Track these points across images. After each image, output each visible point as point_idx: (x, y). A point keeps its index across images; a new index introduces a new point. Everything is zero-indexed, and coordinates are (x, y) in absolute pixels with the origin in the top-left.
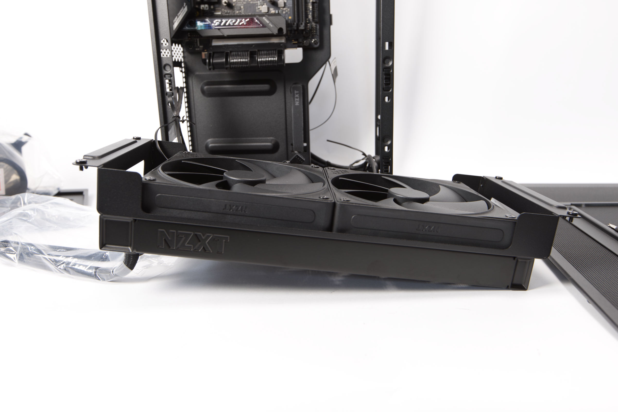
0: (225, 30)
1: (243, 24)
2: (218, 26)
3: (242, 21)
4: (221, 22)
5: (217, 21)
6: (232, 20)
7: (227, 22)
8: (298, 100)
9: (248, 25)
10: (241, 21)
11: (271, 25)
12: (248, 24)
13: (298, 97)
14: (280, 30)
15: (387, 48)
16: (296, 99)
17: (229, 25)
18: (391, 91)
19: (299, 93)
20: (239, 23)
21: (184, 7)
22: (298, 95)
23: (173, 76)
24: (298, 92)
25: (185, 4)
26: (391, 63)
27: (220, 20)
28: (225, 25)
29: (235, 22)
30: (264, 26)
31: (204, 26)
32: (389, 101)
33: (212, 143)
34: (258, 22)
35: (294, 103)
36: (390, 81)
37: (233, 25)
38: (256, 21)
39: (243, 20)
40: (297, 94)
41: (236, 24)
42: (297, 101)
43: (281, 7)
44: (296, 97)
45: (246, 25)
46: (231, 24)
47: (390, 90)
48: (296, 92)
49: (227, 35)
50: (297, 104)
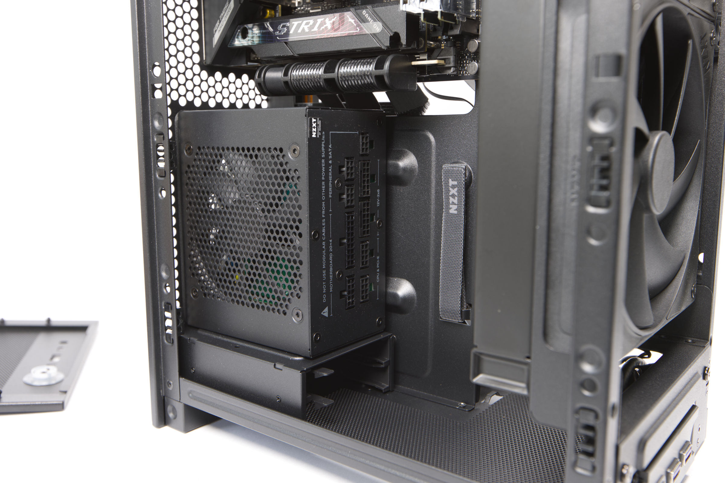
2: (284, 35)
3: (325, 23)
4: (289, 28)
5: (283, 26)
7: (299, 25)
8: (456, 201)
9: (335, 31)
10: (323, 23)
11: (377, 28)
12: (335, 27)
13: (456, 194)
14: (395, 38)
16: (451, 199)
19: (457, 186)
20: (320, 27)
21: (229, 1)
22: (456, 189)
24: (455, 183)
27: (288, 24)
29: (313, 26)
34: (352, 21)
35: (448, 208)
37: (310, 32)
38: (350, 20)
39: (327, 20)
40: (453, 187)
41: (315, 28)
42: (453, 203)
44: (451, 193)
45: (331, 30)
48: (451, 182)
49: (300, 55)
50: (453, 210)
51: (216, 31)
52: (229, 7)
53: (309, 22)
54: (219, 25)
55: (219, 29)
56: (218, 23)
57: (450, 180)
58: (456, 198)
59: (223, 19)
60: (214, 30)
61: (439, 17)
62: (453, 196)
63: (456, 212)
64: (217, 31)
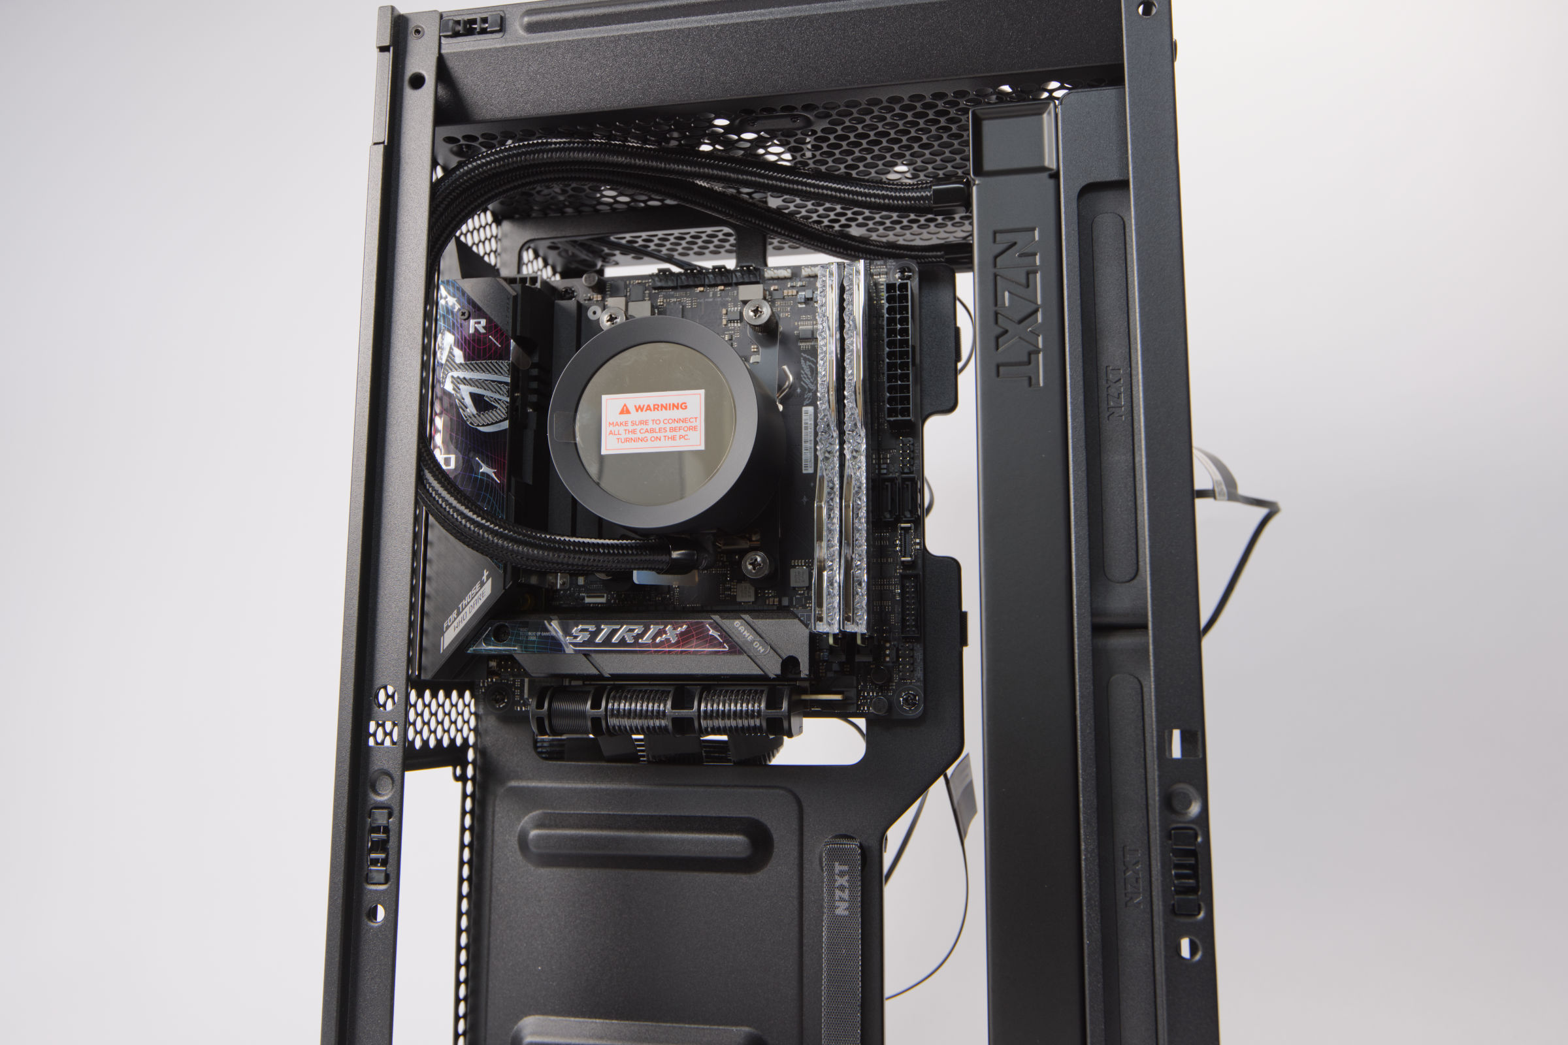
0: (606, 656)
1: (668, 640)
2: (584, 644)
3: (665, 633)
4: (595, 634)
5: (582, 630)
6: (632, 627)
7: (614, 632)
8: (846, 895)
9: (683, 646)
10: (660, 633)
11: (759, 648)
12: (683, 640)
13: (846, 884)
14: (790, 664)
15: (1176, 752)
16: (838, 893)
17: (622, 642)
18: (1202, 915)
19: (849, 872)
20: (654, 638)
21: (482, 584)
22: (846, 878)
23: (396, 813)
24: (846, 868)
25: (486, 573)
26: (1195, 809)
27: (592, 628)
28: (607, 641)
29: (641, 636)
30: (736, 649)
31: (539, 643)
32: (1198, 957)
33: (533, 1034)
34: (716, 634)
35: (833, 908)
36: (1195, 876)
37: (636, 644)
38: (711, 632)
39: (669, 627)
40: (842, 874)
41: (646, 639)
42: (841, 899)
43: (800, 588)
44: (837, 884)
45: (677, 644)
46: (629, 640)
47: (1199, 913)
48: (838, 868)
49: (612, 675)
50: (842, 909)
51: (448, 627)
52: (480, 592)
53: (635, 629)
54: (455, 619)
55: (455, 624)
56: (454, 615)
57: (837, 864)
58: (847, 891)
59: (467, 609)
60: (445, 626)
61: (859, 642)
62: (842, 888)
63: (846, 913)
64: (452, 628)
